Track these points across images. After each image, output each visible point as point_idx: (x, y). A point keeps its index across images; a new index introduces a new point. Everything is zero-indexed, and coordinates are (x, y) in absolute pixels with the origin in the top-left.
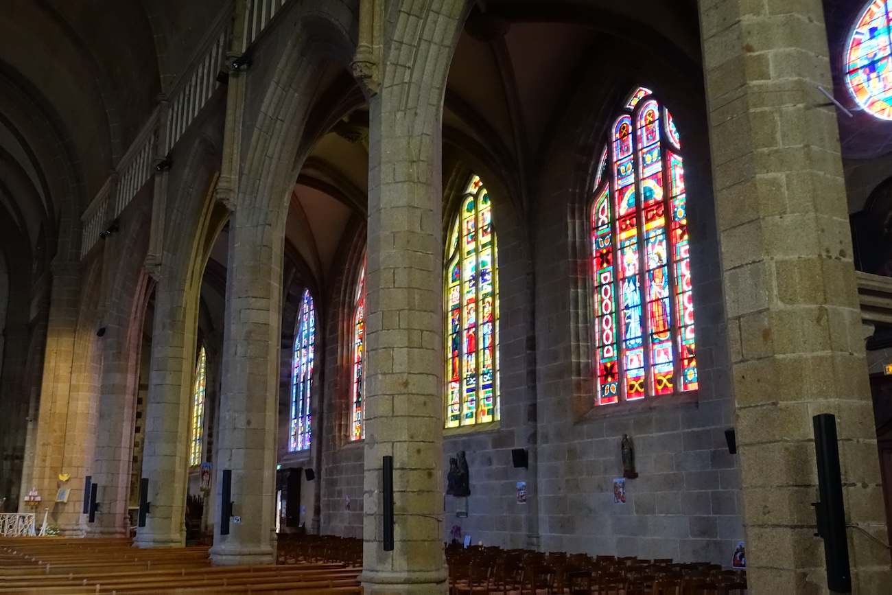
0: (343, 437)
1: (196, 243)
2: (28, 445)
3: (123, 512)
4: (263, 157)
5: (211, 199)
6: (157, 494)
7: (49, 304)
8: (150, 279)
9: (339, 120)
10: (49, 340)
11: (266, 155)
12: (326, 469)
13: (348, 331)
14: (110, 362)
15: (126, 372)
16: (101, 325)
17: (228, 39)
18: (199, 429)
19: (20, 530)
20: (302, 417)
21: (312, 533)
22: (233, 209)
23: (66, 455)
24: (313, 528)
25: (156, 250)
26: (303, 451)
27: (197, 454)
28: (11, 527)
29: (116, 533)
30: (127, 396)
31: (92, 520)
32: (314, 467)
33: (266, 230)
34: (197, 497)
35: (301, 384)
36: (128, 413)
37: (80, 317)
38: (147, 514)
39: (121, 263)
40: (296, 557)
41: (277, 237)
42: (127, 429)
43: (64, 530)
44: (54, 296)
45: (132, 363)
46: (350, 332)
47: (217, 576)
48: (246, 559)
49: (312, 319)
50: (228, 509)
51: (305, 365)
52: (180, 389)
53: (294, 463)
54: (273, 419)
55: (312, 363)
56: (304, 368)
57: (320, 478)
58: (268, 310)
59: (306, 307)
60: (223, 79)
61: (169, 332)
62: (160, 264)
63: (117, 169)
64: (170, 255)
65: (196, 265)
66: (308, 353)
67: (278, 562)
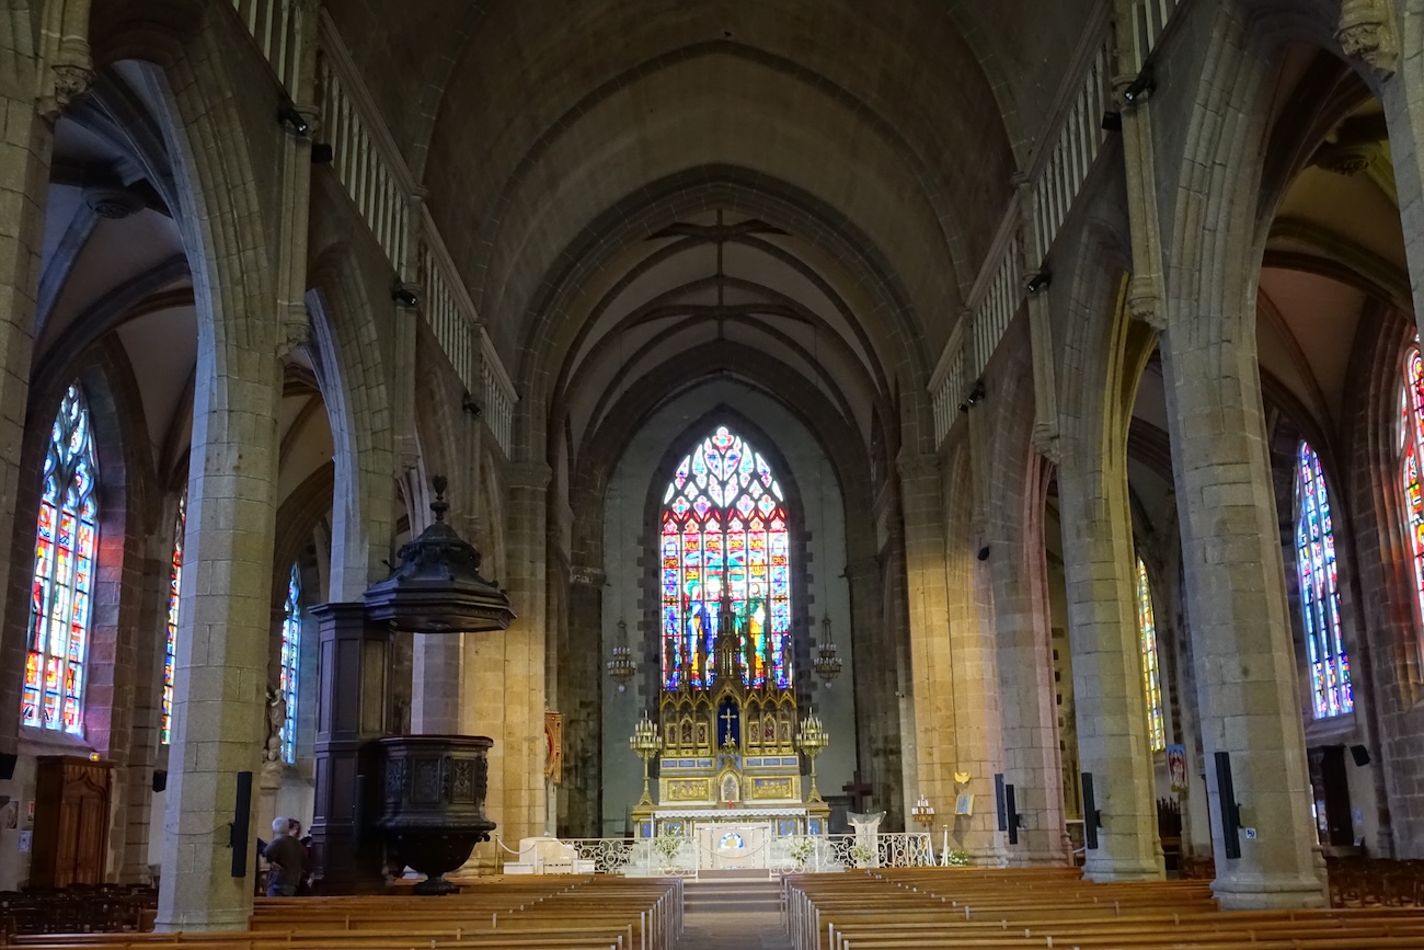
0: (1412, 687)
1: (1108, 393)
2: (903, 733)
3: (1058, 828)
4: (1200, 233)
5: (1121, 321)
6: (1108, 798)
7: (902, 523)
8: (1044, 461)
9: (1320, 143)
10: (911, 575)
11: (1204, 228)
12: (1390, 744)
13: (1393, 502)
14: (1005, 599)
15: (1030, 610)
16: (980, 544)
17: (1109, 59)
18: (1153, 693)
19: (913, 859)
20: (1330, 659)
21: (1380, 856)
22: (1163, 327)
23: (960, 745)
24: (1382, 848)
25: (1047, 416)
26: (1340, 717)
27: (1157, 732)
28: (900, 853)
29: (1053, 859)
30: (1036, 648)
31: (1013, 840)
32: (1366, 742)
33: (1224, 350)
34: (1168, 801)
35: (1320, 603)
36: (1042, 673)
37: (949, 536)
38: (1098, 829)
39: (997, 445)
40: (1361, 896)
41: (1245, 357)
42: (1044, 698)
43: (974, 857)
44: (908, 509)
45: (1036, 595)
46: (1397, 502)
47: (1238, 925)
48: (1277, 899)
49: (1321, 491)
50: (1232, 817)
51: (1321, 571)
52: (1118, 629)
53: (1328, 737)
54: (1287, 664)
55: (1334, 564)
56: (1320, 575)
57: (1379, 760)
58: (1250, 482)
59: (1307, 472)
60: (1113, 123)
61: (1088, 540)
62: (1058, 437)
63: (969, 304)
64: (1070, 419)
65: (1113, 430)
66: (1323, 549)
67: (1333, 905)
